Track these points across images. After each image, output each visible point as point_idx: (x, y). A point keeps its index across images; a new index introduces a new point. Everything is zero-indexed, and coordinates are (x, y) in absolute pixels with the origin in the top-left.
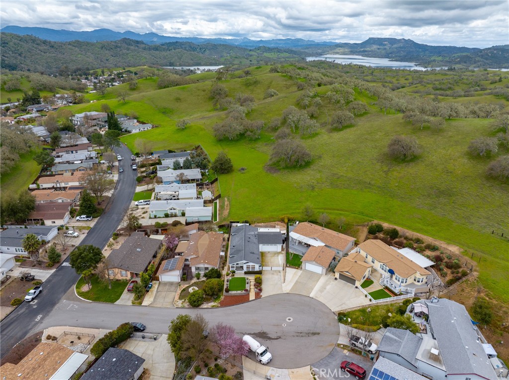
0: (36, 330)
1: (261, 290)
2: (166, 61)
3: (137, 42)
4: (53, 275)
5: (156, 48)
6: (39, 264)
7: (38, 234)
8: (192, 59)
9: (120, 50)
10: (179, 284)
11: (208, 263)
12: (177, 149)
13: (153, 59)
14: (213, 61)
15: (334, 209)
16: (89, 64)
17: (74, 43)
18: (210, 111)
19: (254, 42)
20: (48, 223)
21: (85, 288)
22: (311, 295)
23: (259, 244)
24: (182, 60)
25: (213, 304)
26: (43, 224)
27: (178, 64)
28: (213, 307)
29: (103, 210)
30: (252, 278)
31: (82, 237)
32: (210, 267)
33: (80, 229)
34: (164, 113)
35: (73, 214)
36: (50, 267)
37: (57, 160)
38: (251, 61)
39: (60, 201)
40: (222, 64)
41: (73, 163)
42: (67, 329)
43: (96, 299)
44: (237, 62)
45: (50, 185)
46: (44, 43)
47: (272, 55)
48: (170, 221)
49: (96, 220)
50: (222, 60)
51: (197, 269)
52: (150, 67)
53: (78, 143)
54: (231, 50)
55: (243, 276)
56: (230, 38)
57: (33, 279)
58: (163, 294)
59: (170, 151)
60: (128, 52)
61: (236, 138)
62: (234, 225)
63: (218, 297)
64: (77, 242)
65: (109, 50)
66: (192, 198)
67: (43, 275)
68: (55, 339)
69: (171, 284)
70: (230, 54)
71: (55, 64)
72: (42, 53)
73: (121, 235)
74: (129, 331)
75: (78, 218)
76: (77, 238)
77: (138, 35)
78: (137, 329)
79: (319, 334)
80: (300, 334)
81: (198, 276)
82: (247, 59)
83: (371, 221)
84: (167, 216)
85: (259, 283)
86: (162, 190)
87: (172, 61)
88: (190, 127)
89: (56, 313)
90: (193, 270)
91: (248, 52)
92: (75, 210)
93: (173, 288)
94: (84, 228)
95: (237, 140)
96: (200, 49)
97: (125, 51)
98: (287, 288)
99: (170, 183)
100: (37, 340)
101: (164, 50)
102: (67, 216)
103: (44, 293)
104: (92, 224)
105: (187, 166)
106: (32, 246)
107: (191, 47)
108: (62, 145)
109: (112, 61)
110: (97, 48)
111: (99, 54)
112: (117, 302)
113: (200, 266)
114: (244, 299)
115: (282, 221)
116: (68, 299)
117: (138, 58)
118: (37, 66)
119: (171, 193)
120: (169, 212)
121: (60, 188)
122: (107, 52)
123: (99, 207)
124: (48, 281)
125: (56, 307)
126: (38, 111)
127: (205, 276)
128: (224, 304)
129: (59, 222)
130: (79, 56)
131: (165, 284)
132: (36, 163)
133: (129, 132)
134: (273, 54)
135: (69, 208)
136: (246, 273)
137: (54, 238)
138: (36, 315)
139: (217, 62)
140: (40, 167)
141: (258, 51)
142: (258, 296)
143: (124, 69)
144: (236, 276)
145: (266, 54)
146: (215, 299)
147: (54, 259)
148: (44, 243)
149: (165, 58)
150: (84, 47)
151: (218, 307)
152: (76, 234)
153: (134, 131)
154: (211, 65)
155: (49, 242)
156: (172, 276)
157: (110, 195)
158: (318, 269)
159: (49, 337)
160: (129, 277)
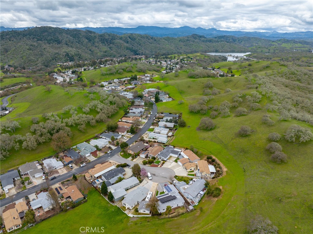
0: (108, 160)
1: (162, 165)
2: (213, 49)
3: (201, 37)
4: (116, 148)
5: (210, 41)
6: (114, 145)
7: (116, 136)
8: (230, 48)
9: (189, 42)
10: (144, 159)
11: (152, 155)
12: (174, 113)
13: (207, 48)
14: (243, 50)
15: (203, 148)
16: (171, 50)
17: (166, 38)
18: (200, 95)
19: (281, 34)
20: (120, 133)
21: (122, 154)
22: (174, 170)
23: (171, 153)
24: (224, 48)
25: (149, 165)
26: (118, 133)
27: (221, 51)
28: (148, 166)
29: (137, 132)
30: (162, 162)
31: (127, 140)
32: (153, 156)
33: (128, 137)
34: (181, 93)
35: (128, 132)
36: (116, 146)
37: (130, 111)
38: (269, 50)
39: (126, 127)
40: (249, 52)
41: (135, 113)
42: (114, 161)
43: (123, 157)
44: (259, 50)
45: (125, 121)
46: (152, 39)
47: (287, 46)
48: (153, 140)
49: (133, 135)
50: (250, 49)
51: (150, 155)
52: (201, 54)
53: (140, 104)
54: (259, 41)
55: (161, 161)
56: (264, 31)
57: (111, 148)
58: (139, 160)
59: (170, 114)
60: (193, 43)
61: (197, 112)
62: (170, 146)
63: (151, 164)
64: (125, 141)
65: (183, 42)
66: (164, 134)
67: (114, 148)
68: (111, 163)
69: (142, 158)
70: (258, 44)
71: (154, 50)
72: (150, 44)
73: (138, 141)
74: (126, 165)
75: (128, 133)
76: (125, 140)
77: (205, 29)
78: (128, 166)
79: (167, 178)
80: (163, 177)
81: (150, 158)
82: (267, 48)
83: (211, 155)
84: (153, 138)
85: (163, 163)
86: (157, 129)
87: (217, 49)
88: (184, 103)
89: (113, 158)
90: (149, 156)
91: (271, 43)
92: (129, 131)
93: (142, 159)
94: (129, 137)
95: (197, 113)
96: (239, 40)
97: (191, 43)
98: (169, 167)
99: (161, 127)
100: (107, 161)
101: (215, 41)
102: (126, 132)
103: (112, 152)
104: (131, 136)
105: (171, 121)
106: (113, 139)
107: (233, 39)
108: (134, 105)
109: (183, 48)
110: (177, 41)
111: (177, 44)
112: (128, 159)
113: (151, 155)
114: (157, 166)
115: (185, 148)
116: (117, 155)
117: (198, 47)
118: (146, 51)
119: (158, 131)
120: (154, 137)
121: (128, 122)
122: (182, 43)
123: (136, 131)
124: (114, 149)
125: (114, 156)
126: (134, 84)
127: (152, 158)
128: (151, 166)
129: (123, 134)
130: (167, 45)
131: (141, 157)
132: (123, 112)
133: (162, 101)
134: (289, 44)
135: (127, 130)
136: (162, 160)
137: (120, 138)
138: (109, 157)
139: (246, 50)
140: (125, 113)
141: (279, 42)
142: (161, 166)
143: (187, 55)
144: (159, 160)
145: (284, 45)
146: (150, 164)
147: (118, 144)
148: (117, 139)
149: (214, 47)
150: (170, 40)
151: (149, 166)
152: (126, 138)
153: (164, 101)
154: (241, 52)
155: (118, 139)
156: (143, 156)
157: (141, 128)
158: (181, 164)
159: (110, 162)
160: (133, 154)
